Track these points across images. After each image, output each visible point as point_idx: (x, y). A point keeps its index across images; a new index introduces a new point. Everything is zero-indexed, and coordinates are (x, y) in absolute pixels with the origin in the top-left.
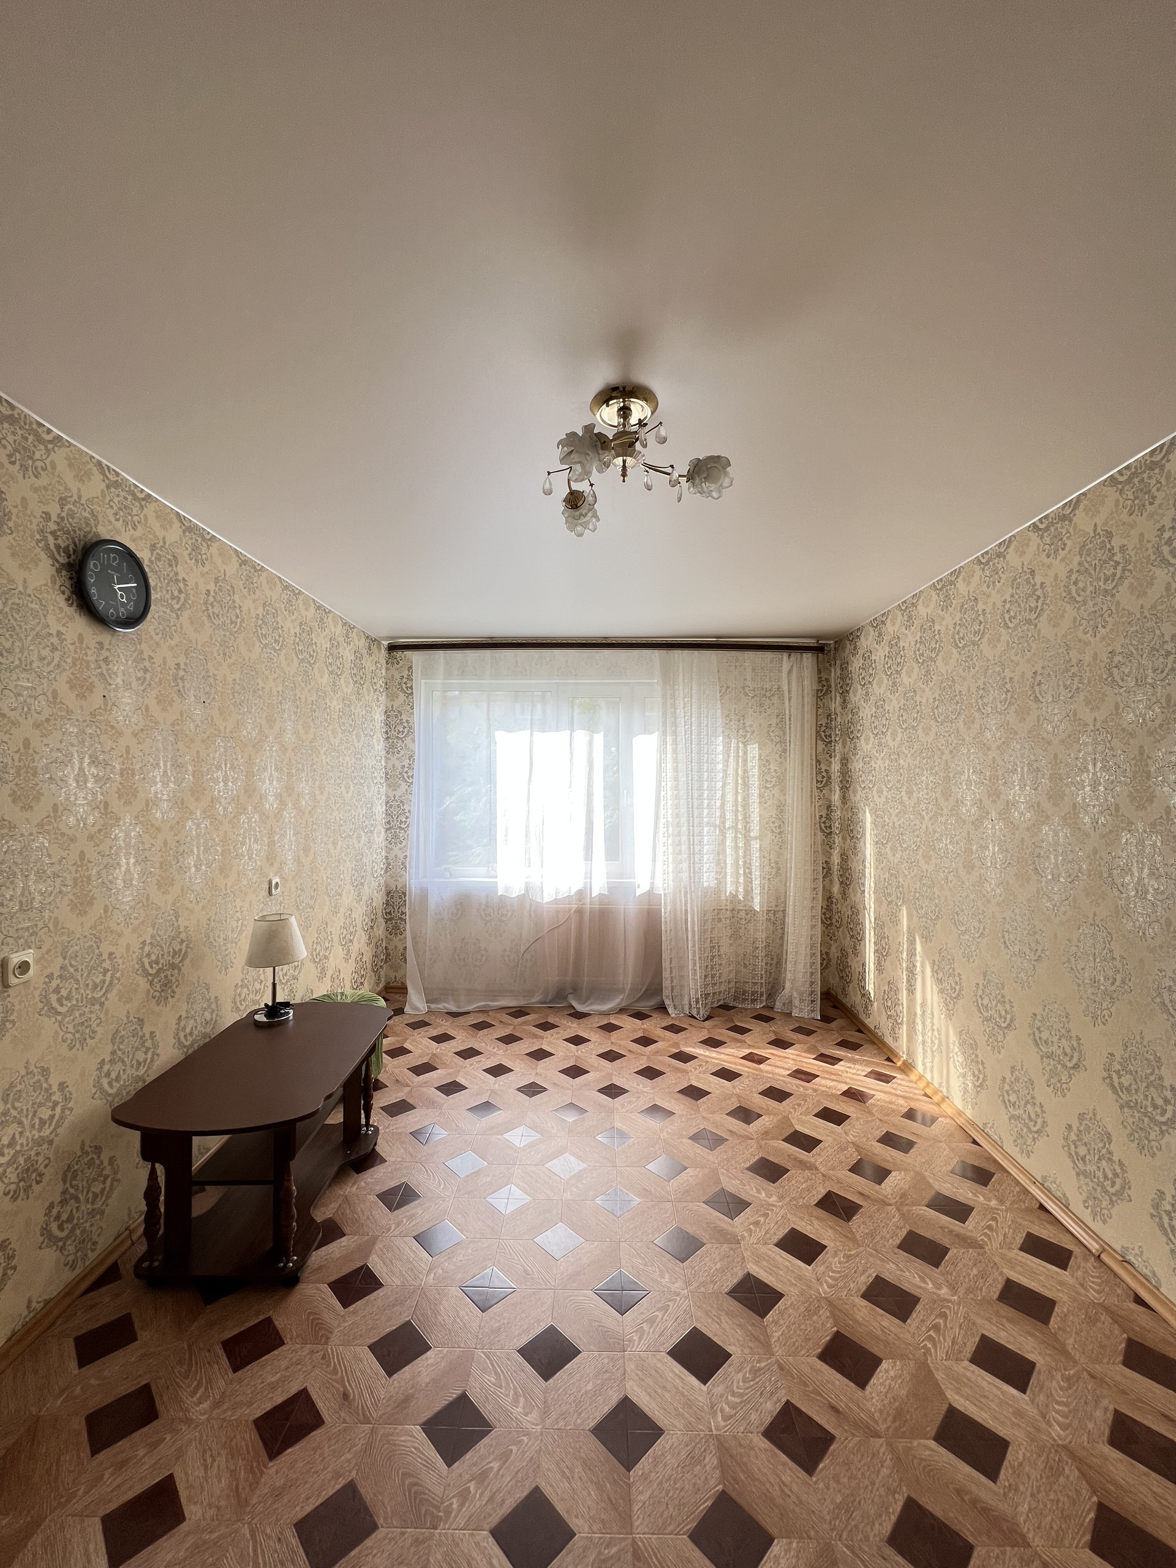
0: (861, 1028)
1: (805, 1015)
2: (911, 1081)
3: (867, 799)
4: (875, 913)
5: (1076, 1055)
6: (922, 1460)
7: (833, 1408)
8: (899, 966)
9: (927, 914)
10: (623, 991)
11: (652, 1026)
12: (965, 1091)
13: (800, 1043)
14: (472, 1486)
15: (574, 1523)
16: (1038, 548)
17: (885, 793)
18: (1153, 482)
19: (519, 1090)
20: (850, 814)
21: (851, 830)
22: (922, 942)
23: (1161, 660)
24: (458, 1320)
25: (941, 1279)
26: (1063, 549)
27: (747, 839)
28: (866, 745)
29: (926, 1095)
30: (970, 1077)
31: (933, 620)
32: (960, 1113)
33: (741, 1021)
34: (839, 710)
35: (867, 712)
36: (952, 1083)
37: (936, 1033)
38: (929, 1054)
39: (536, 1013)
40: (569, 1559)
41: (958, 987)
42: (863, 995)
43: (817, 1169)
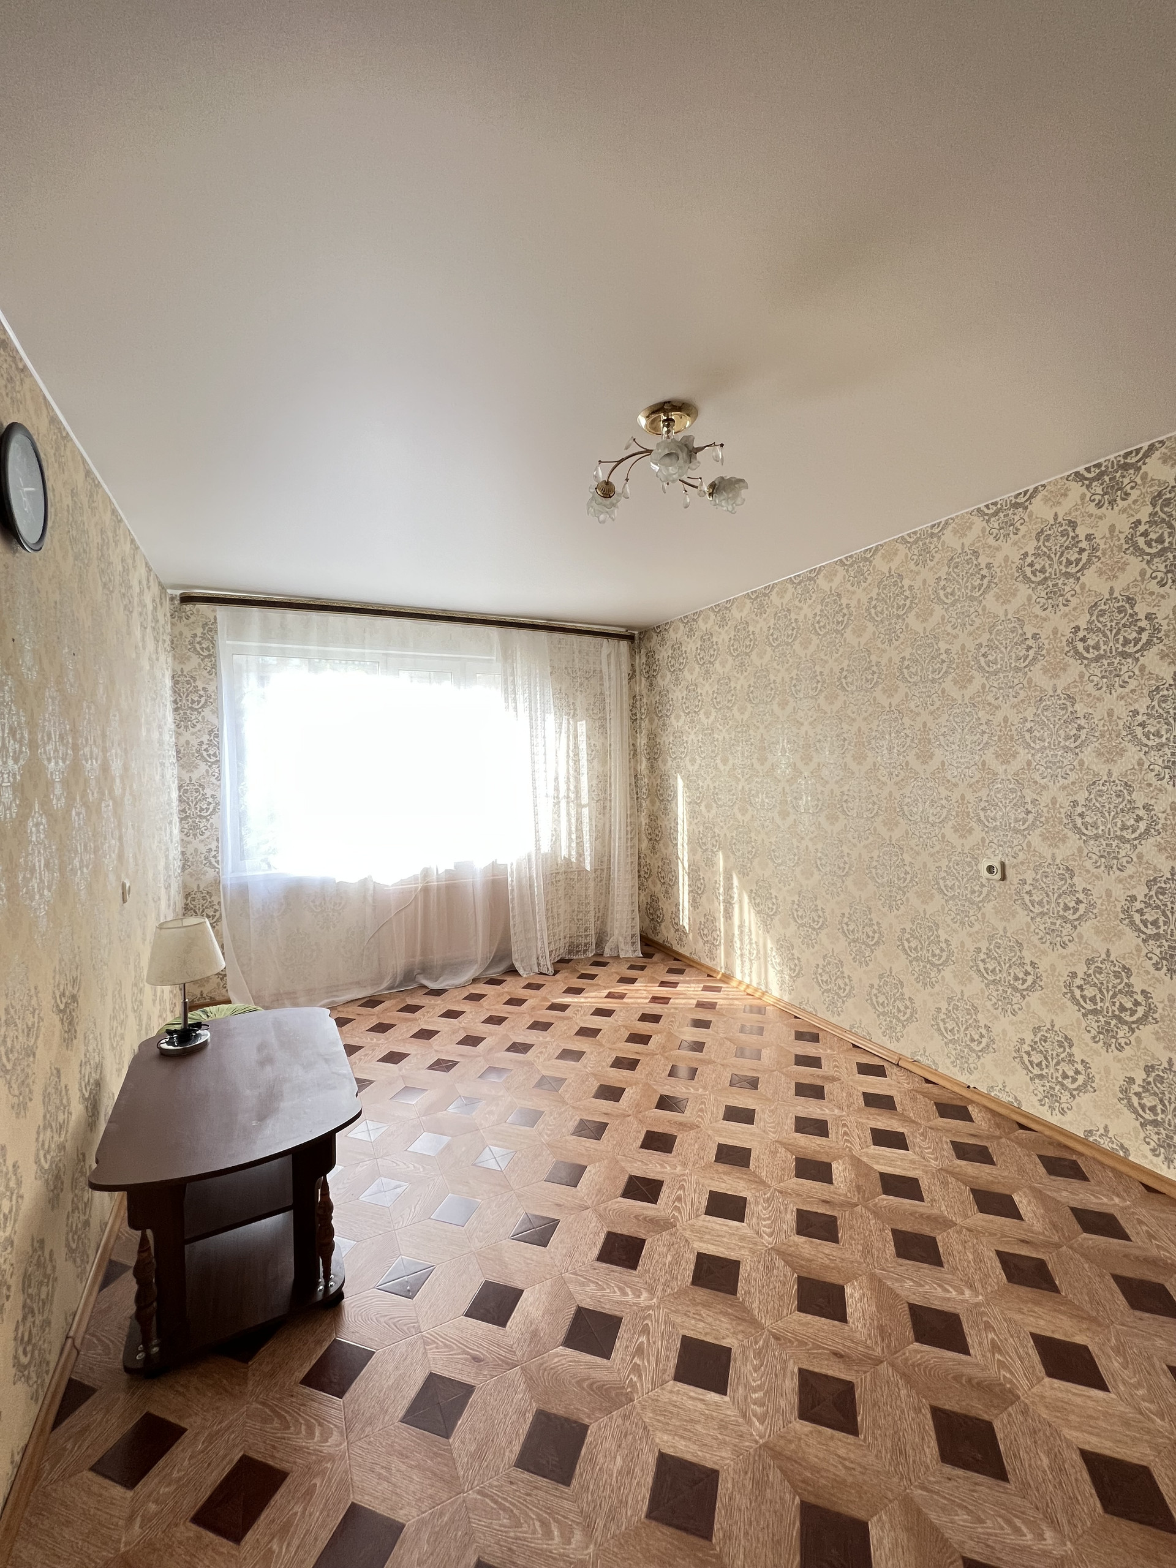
0: (676, 957)
1: (630, 955)
2: (733, 987)
3: (678, 767)
4: (689, 860)
5: (877, 935)
6: (885, 1207)
7: (824, 1201)
8: (715, 900)
9: (743, 854)
10: (476, 962)
11: (513, 987)
12: (783, 982)
13: (641, 977)
14: (637, 1360)
15: (725, 1343)
16: (844, 579)
17: (698, 762)
18: (933, 546)
19: (430, 1068)
20: (659, 781)
21: (661, 794)
22: (739, 878)
23: (938, 665)
24: (529, 1261)
25: (831, 1106)
26: (865, 582)
27: (580, 806)
28: (677, 722)
29: (748, 994)
30: (787, 971)
31: (747, 623)
32: (779, 1000)
33: (585, 969)
34: (645, 692)
35: (677, 695)
36: (770, 980)
37: (754, 946)
38: (747, 963)
39: (390, 999)
40: (738, 1364)
41: (774, 907)
42: (677, 930)
43: (714, 1062)
